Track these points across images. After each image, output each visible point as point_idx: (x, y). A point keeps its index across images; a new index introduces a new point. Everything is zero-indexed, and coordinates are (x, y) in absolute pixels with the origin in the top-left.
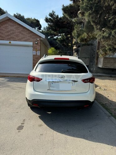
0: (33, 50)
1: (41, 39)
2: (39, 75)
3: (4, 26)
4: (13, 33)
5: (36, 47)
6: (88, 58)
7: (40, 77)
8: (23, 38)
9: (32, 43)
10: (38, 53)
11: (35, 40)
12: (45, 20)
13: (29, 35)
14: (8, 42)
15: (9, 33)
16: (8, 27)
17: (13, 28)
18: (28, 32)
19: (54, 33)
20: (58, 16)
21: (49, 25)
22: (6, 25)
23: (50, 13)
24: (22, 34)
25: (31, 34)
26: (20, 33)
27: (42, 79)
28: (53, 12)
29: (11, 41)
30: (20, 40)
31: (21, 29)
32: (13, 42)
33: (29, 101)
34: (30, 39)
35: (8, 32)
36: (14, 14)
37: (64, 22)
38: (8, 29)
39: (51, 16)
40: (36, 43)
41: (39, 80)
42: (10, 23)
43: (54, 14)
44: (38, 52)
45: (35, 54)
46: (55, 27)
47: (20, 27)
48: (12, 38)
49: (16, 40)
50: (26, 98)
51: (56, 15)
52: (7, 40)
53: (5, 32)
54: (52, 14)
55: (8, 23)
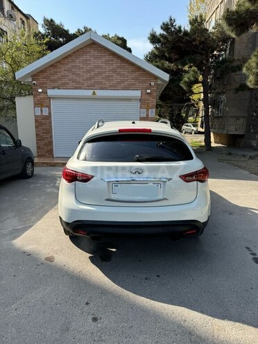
0: (141, 108)
1: (159, 82)
2: (86, 168)
3: (81, 59)
4: (100, 73)
5: (148, 100)
6: (244, 117)
7: (89, 173)
8: (119, 83)
9: (140, 92)
10: (152, 112)
11: (146, 85)
12: (149, 38)
13: (134, 75)
14: (89, 93)
15: (92, 73)
16: (90, 60)
17: (99, 62)
18: (130, 69)
19: (169, 67)
20: (180, 27)
21: (156, 48)
22: (85, 57)
23: (164, 24)
24: (119, 74)
25: (137, 74)
26: (114, 71)
27: (93, 177)
28: (171, 20)
29: (95, 91)
30: (114, 87)
31: (116, 63)
32: (100, 93)
33: (67, 224)
34: (134, 84)
35: (89, 71)
36: (79, 30)
37: (195, 40)
38: (90, 64)
39: (164, 30)
40: (149, 91)
41: (86, 179)
42: (93, 52)
43: (172, 24)
44: (150, 110)
45: (145, 115)
46: (169, 53)
47: (115, 60)
48: (98, 83)
49: (106, 89)
50: (60, 218)
51: (177, 27)
52: (88, 88)
53: (84, 72)
54: (167, 25)
55: (89, 52)
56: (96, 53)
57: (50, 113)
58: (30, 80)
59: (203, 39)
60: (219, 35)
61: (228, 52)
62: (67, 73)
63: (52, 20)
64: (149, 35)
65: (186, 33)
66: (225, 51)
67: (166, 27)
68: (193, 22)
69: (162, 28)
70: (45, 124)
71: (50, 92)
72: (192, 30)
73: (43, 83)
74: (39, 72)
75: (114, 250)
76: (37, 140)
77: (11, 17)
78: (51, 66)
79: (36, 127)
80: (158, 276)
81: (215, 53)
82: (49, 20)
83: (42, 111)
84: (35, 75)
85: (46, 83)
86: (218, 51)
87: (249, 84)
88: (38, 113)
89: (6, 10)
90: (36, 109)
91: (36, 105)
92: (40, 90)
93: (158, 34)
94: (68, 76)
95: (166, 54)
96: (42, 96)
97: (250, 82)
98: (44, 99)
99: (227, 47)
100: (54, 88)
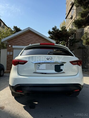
4: (32, 41)
6: (81, 58)
12: (48, 33)
13: (44, 42)
15: (29, 41)
16: (28, 37)
17: (32, 37)
20: (58, 29)
22: (27, 36)
23: (53, 28)
26: (37, 40)
28: (55, 27)
31: (38, 38)
33: (13, 87)
37: (63, 33)
39: (53, 30)
42: (30, 34)
43: (56, 28)
46: (55, 37)
51: (57, 29)
53: (26, 43)
54: (54, 28)
55: (28, 34)
56: (31, 34)
57: (13, 54)
58: (7, 42)
59: (66, 33)
60: (71, 32)
61: (74, 37)
62: (20, 40)
63: (16, 27)
64: (48, 32)
65: (60, 31)
66: (73, 37)
67: (54, 29)
68: (62, 28)
69: (52, 29)
70: (10, 58)
71: (14, 47)
72: (62, 30)
73: (11, 44)
74: (10, 40)
75: (37, 103)
76: (7, 64)
77: (3, 27)
78: (14, 38)
79: (7, 59)
80: (62, 116)
81: (69, 38)
82: (16, 26)
83: (10, 53)
84: (9, 41)
85: (12, 44)
86: (70, 37)
87: (83, 44)
88: (9, 54)
89: (2, 25)
90: (8, 52)
91: (8, 51)
92: (10, 46)
93: (51, 31)
94: (20, 41)
95: (54, 38)
96: (10, 48)
97: (84, 43)
98: (11, 49)
99: (73, 36)
100: (15, 45)
